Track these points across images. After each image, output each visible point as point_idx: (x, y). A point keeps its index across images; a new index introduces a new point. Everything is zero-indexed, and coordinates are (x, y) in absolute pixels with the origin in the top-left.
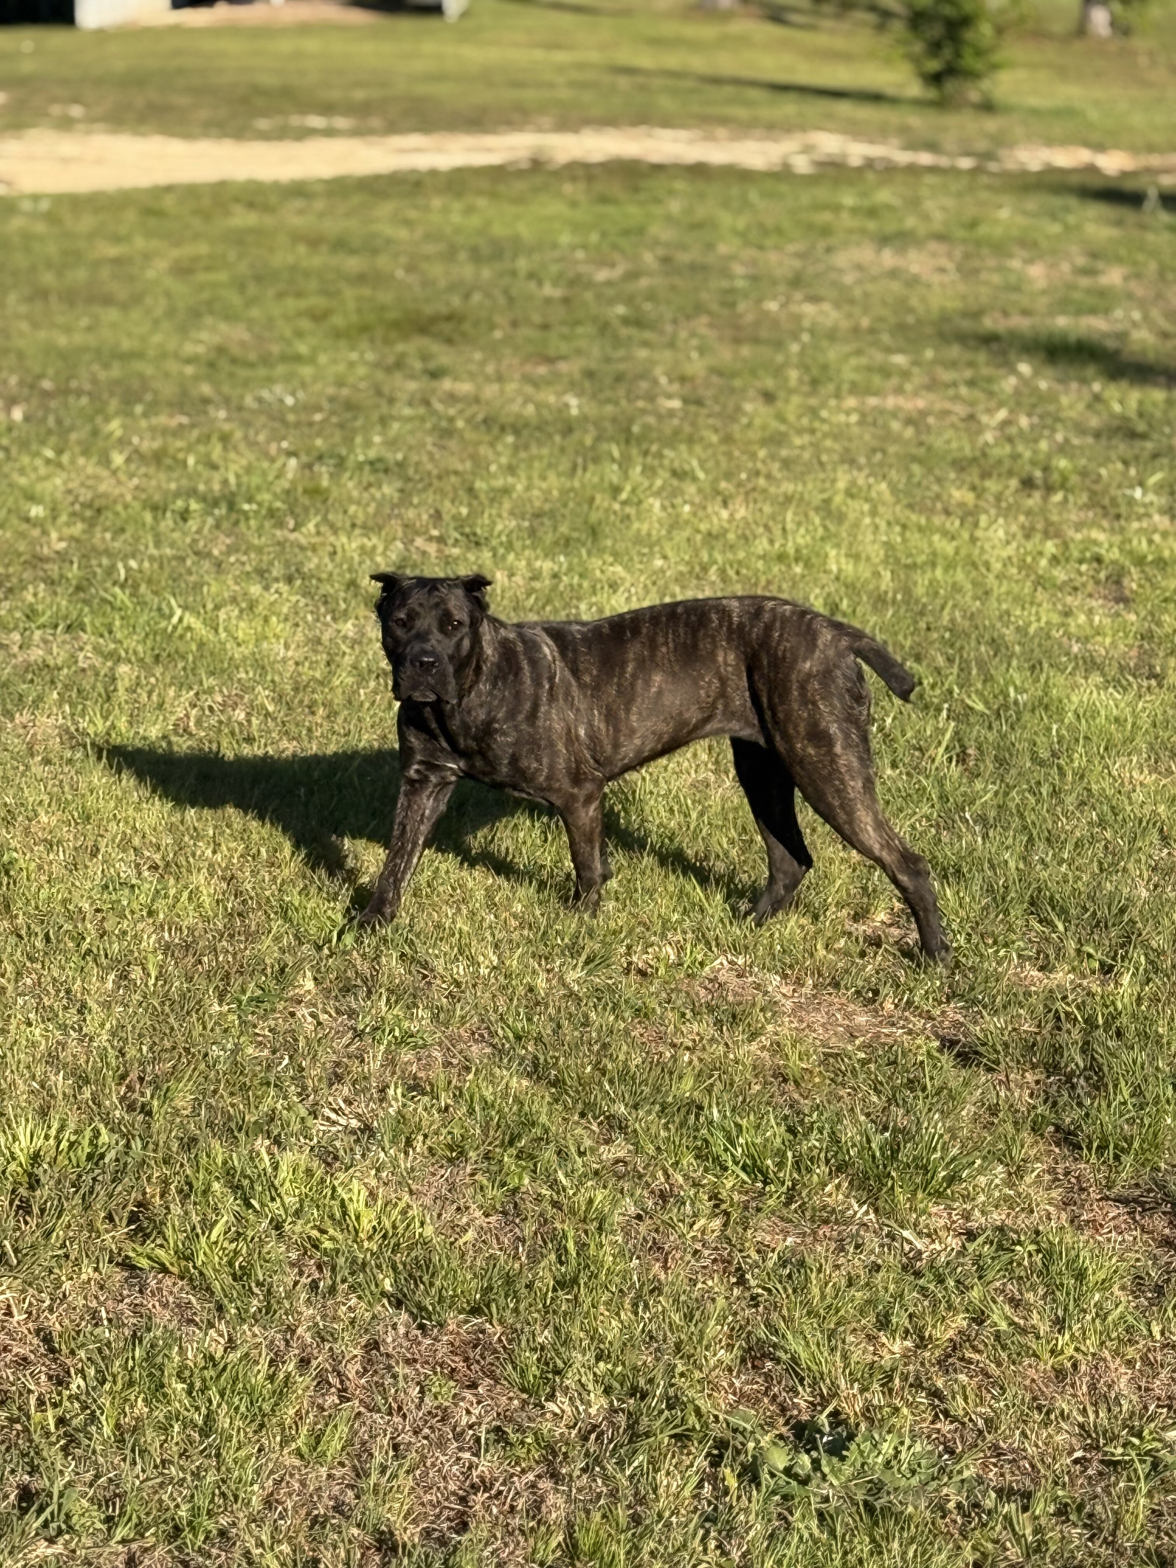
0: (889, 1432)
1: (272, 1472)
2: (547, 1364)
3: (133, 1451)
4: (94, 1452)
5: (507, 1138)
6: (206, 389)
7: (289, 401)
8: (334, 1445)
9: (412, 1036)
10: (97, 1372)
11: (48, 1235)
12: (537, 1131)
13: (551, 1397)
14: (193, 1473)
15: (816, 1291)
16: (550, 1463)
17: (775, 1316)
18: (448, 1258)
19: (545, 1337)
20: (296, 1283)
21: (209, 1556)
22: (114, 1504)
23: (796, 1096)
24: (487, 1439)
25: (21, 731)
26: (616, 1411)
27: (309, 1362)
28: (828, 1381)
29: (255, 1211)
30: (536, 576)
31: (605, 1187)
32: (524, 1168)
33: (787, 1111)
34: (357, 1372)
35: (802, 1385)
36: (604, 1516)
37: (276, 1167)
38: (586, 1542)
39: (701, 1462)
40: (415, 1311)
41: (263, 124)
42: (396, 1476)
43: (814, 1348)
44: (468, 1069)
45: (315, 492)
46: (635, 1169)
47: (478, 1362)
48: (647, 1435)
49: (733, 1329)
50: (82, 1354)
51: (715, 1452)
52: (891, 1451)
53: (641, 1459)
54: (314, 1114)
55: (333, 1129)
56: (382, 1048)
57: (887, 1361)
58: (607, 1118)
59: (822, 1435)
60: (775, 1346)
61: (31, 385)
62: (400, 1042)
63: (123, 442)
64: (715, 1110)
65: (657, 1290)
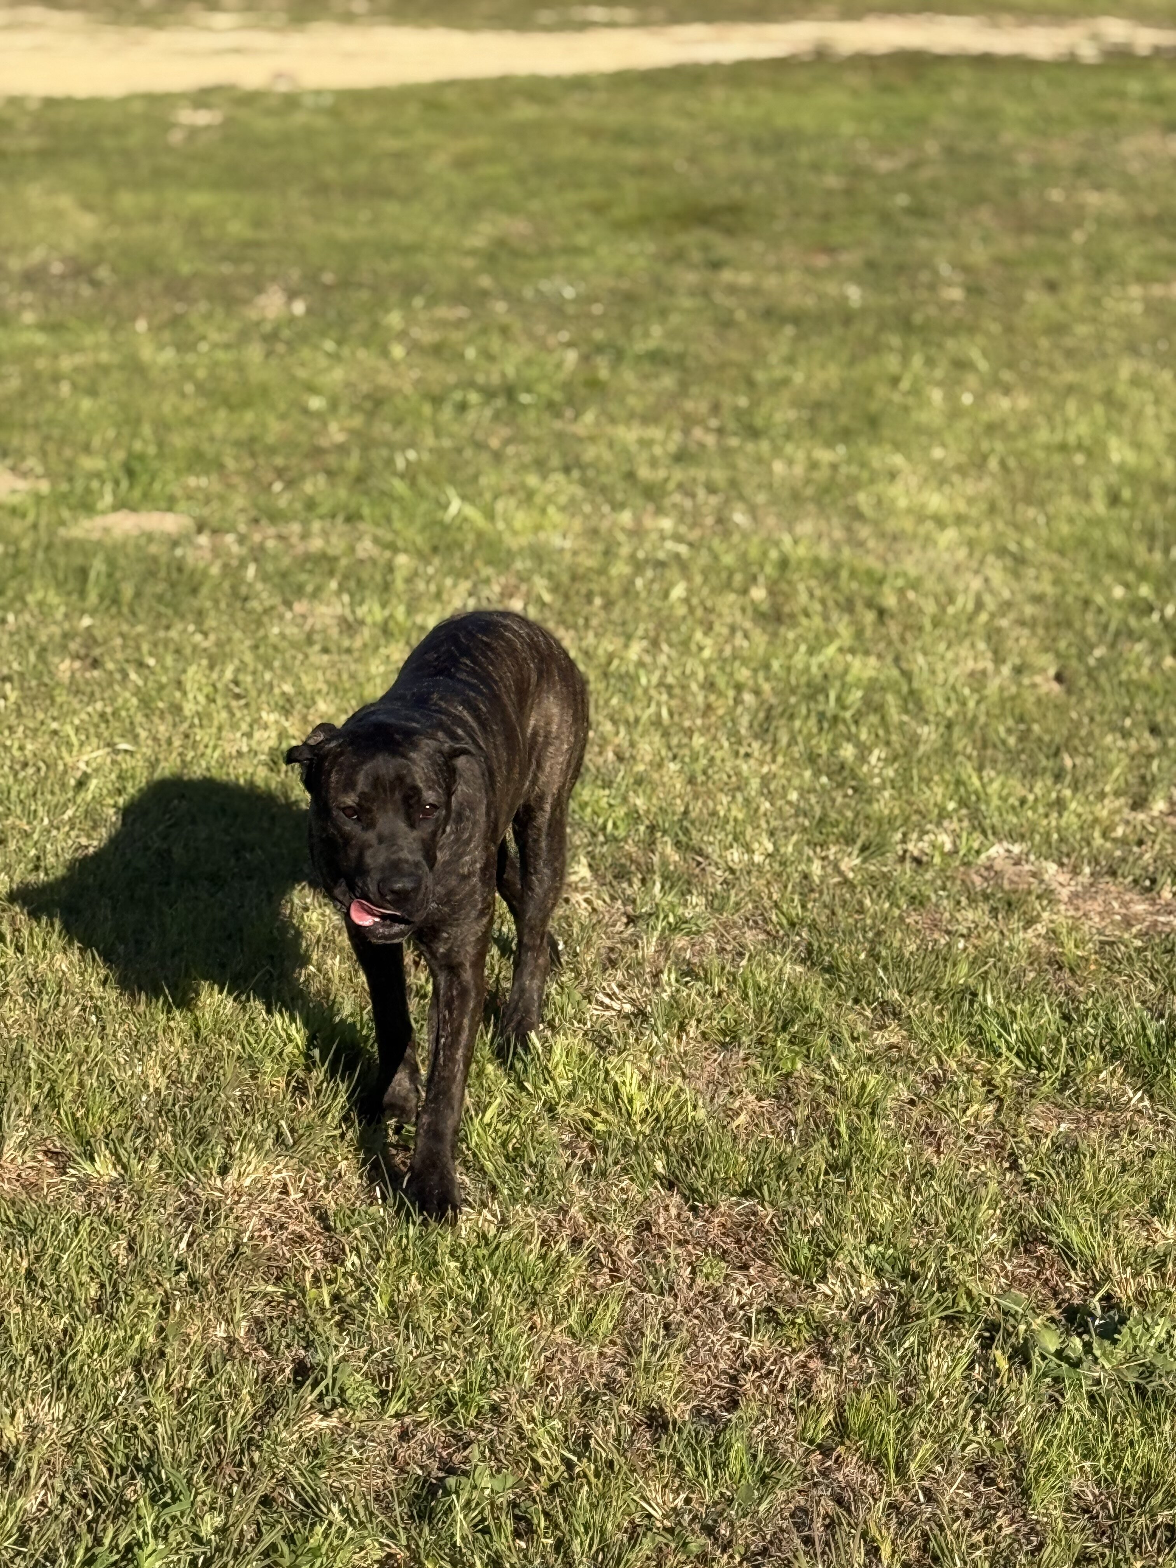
0: (1161, 1316)
1: (544, 1349)
2: (818, 1246)
3: (406, 1327)
4: (368, 1327)
5: (780, 1023)
6: (485, 281)
7: (569, 293)
8: (605, 1324)
9: (686, 922)
10: (372, 1249)
11: (324, 1115)
12: (811, 1017)
13: (823, 1279)
14: (465, 1350)
15: (1089, 1176)
16: (820, 1344)
17: (1047, 1201)
18: (720, 1141)
19: (817, 1219)
20: (569, 1165)
21: (482, 1431)
22: (388, 1379)
23: (1071, 983)
24: (757, 1320)
25: (299, 620)
26: (887, 1294)
27: (581, 1242)
28: (1100, 1265)
29: (529, 1093)
30: (814, 465)
31: (878, 1072)
32: (797, 1054)
33: (1062, 998)
34: (629, 1253)
35: (1074, 1268)
36: (874, 1396)
37: (549, 1050)
38: (855, 1421)
39: (972, 1344)
40: (687, 1193)
41: (545, 16)
42: (667, 1355)
43: (1086, 1232)
44: (741, 955)
45: (594, 384)
46: (909, 1056)
47: (749, 1244)
48: (918, 1317)
49: (1005, 1213)
50: (357, 1231)
51: (987, 1334)
52: (1163, 1335)
53: (911, 1340)
54: (588, 998)
55: (607, 1014)
56: (656, 934)
57: (1160, 1246)
58: (881, 1004)
59: (1094, 1318)
60: (1047, 1230)
61: (312, 279)
62: (674, 929)
63: (402, 335)
64: (989, 997)
65: (930, 1174)
